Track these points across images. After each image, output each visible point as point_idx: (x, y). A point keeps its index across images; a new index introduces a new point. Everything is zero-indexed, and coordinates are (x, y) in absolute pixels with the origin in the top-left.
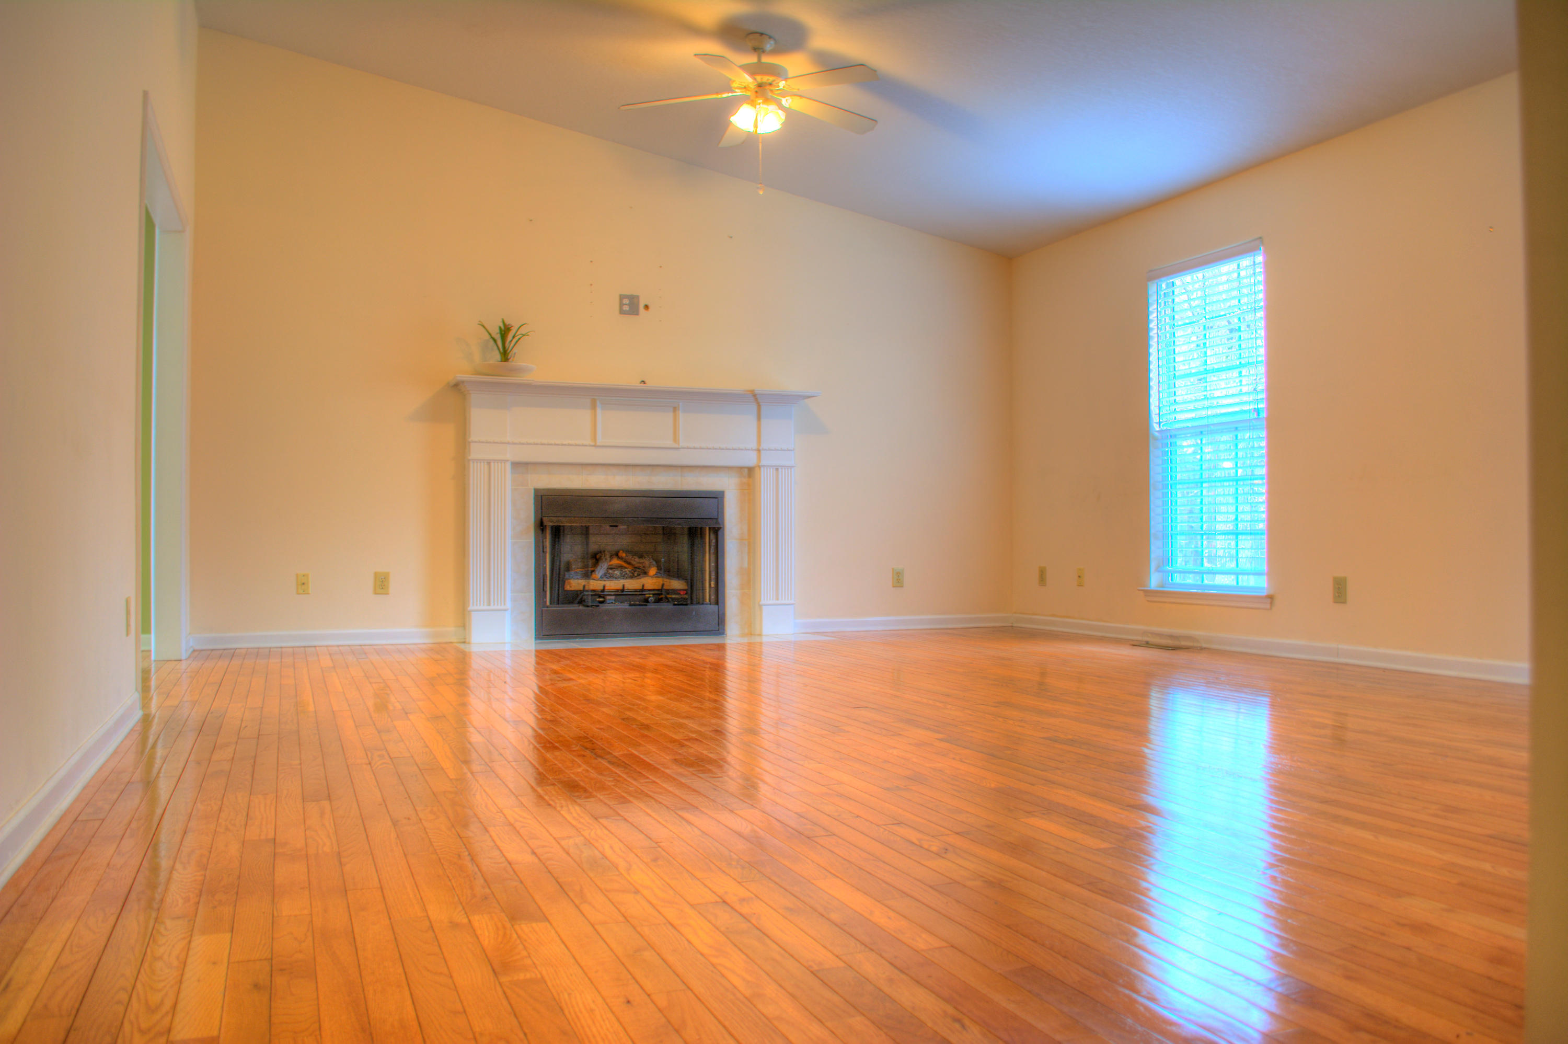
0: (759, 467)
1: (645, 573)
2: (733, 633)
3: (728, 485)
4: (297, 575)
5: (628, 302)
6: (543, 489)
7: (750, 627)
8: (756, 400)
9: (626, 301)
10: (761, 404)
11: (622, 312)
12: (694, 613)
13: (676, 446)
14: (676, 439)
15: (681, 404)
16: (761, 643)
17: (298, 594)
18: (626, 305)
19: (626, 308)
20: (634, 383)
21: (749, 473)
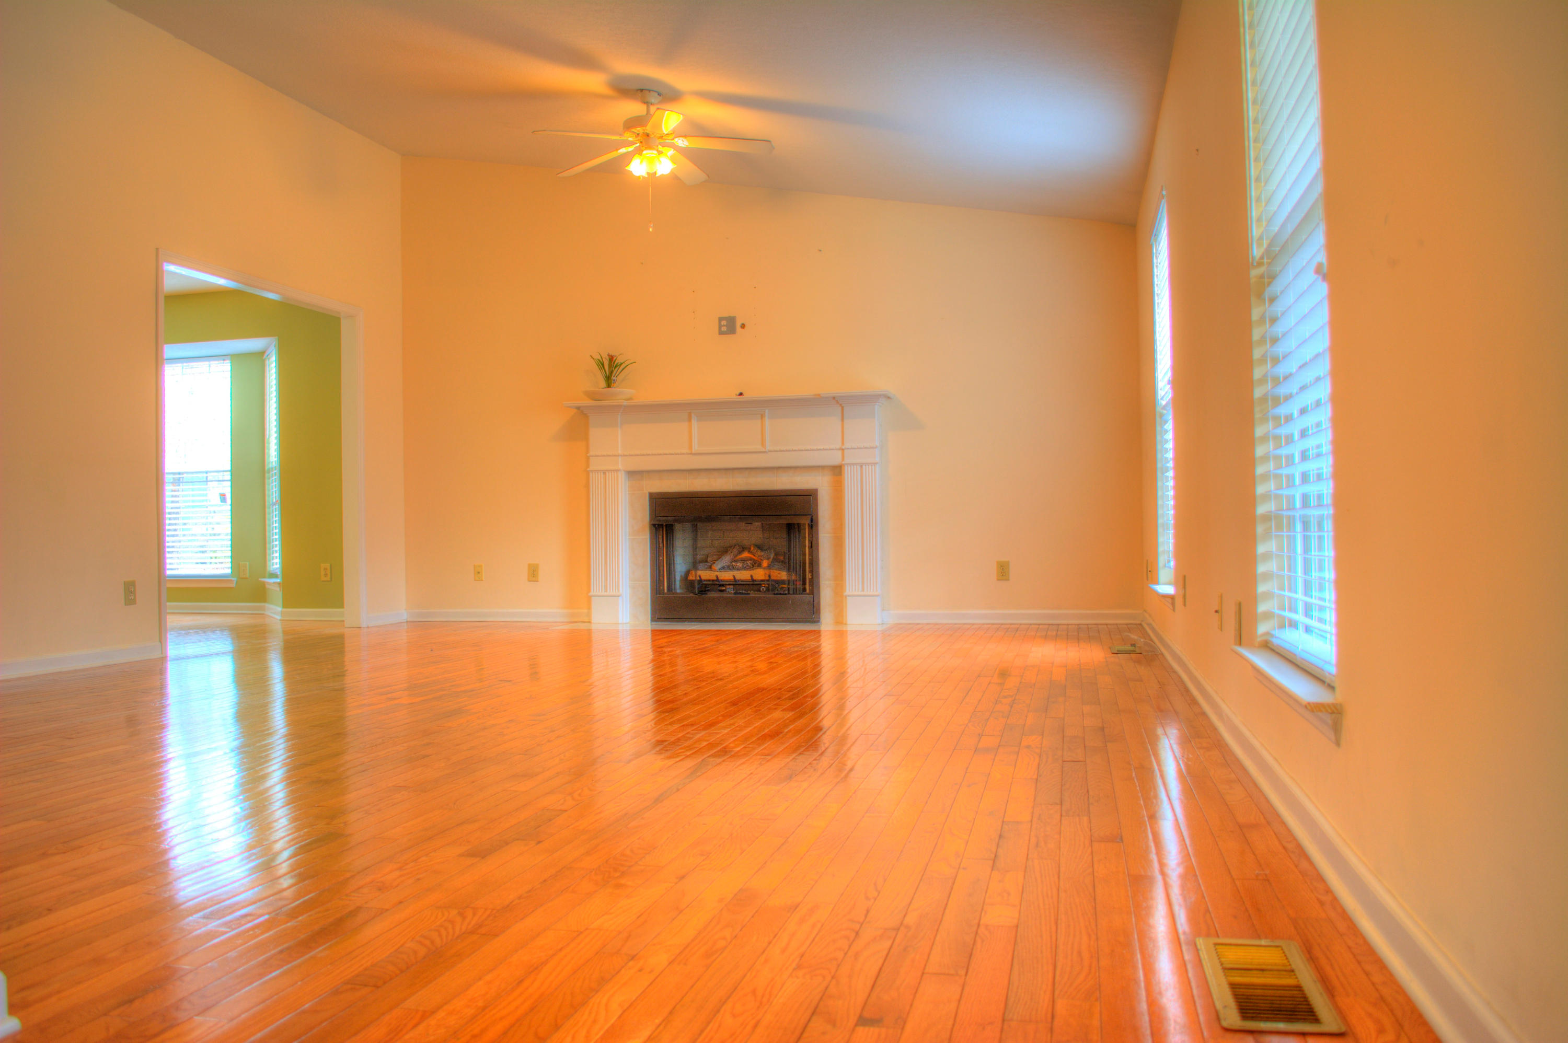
0: (844, 465)
1: (759, 565)
2: (827, 622)
3: (820, 483)
4: (475, 566)
5: (725, 324)
6: (656, 493)
7: (840, 619)
8: (837, 402)
9: (724, 323)
10: (843, 405)
11: (721, 333)
12: (790, 602)
13: (764, 450)
14: (763, 444)
15: (767, 411)
16: (846, 631)
17: (475, 580)
18: (724, 326)
19: (724, 329)
20: (732, 395)
21: (837, 471)
